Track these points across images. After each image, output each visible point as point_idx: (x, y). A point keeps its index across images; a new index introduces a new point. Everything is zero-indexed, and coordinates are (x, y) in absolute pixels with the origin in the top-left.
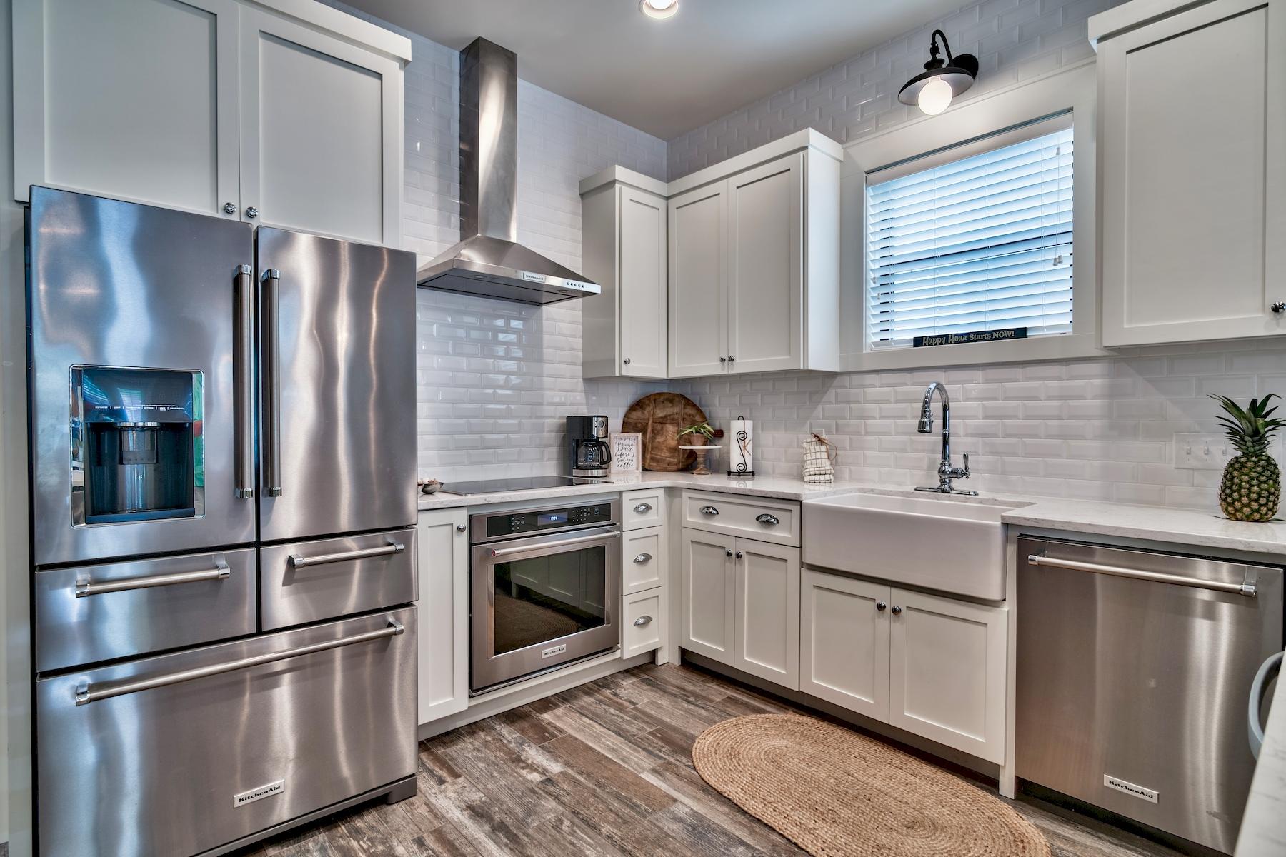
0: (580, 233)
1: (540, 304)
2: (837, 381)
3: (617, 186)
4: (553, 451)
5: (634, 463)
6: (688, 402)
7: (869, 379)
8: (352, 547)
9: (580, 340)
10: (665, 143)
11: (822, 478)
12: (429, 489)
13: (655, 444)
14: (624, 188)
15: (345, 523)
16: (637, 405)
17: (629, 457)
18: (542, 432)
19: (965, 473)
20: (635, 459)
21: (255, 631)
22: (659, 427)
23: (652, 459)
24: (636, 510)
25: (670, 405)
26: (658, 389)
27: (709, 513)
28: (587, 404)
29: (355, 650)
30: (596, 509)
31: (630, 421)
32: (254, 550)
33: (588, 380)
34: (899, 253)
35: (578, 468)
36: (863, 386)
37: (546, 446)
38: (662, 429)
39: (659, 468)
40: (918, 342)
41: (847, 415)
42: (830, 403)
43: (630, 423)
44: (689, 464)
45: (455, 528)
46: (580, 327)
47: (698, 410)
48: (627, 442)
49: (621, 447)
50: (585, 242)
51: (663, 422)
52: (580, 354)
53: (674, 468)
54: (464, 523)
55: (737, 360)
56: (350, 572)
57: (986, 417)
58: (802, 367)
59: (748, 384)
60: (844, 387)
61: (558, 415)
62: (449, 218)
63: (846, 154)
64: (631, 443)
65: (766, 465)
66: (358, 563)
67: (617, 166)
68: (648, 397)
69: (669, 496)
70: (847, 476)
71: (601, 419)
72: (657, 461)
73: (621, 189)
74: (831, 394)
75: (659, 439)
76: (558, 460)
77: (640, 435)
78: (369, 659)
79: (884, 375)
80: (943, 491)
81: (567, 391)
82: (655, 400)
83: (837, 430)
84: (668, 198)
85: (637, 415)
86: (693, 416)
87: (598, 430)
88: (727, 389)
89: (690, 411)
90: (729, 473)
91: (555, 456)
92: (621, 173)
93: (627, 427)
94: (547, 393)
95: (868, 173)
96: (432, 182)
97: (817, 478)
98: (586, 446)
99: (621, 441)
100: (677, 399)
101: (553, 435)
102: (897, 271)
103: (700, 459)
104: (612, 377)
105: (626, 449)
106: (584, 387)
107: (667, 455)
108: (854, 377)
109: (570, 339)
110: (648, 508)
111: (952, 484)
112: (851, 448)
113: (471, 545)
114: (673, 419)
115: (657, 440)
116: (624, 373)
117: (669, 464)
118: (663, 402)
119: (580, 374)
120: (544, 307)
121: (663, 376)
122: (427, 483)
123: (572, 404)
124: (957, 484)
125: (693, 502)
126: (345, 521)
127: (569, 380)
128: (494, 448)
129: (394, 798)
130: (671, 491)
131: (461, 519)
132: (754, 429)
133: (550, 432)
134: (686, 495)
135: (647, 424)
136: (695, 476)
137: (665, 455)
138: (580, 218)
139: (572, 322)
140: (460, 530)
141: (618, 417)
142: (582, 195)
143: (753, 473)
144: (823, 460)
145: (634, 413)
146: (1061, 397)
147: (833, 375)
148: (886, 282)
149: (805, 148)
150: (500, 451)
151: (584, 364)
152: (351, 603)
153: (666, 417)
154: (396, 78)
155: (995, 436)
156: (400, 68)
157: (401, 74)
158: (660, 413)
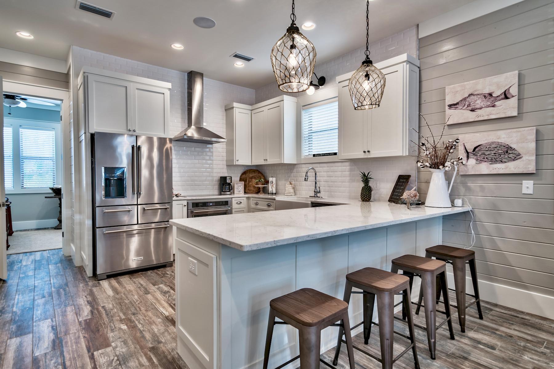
0: (225, 121)
1: (212, 144)
2: (296, 166)
3: (234, 108)
4: (217, 187)
5: (242, 190)
6: (259, 172)
7: (303, 166)
8: (158, 206)
9: (225, 154)
10: (254, 90)
11: (290, 194)
12: (177, 195)
13: (249, 185)
14: (236, 109)
15: (156, 201)
16: (244, 173)
17: (240, 189)
18: (213, 181)
19: (319, 192)
20: (242, 189)
21: (137, 223)
22: (250, 180)
23: (248, 190)
24: (237, 203)
25: (254, 173)
26: (250, 168)
27: (257, 204)
28: (228, 173)
29: (158, 230)
30: (224, 202)
31: (242, 178)
32: (136, 206)
33: (227, 166)
34: (314, 129)
35: (223, 192)
36: (302, 168)
37: (214, 185)
38: (251, 180)
39: (250, 192)
40: (314, 155)
41: (298, 176)
42: (295, 173)
43: (242, 179)
44: (258, 191)
45: (184, 205)
46: (225, 150)
47: (262, 174)
48: (240, 184)
49: (238, 186)
50: (226, 124)
51: (252, 178)
52: (225, 158)
53: (255, 192)
54: (186, 204)
55: (268, 160)
56: (157, 212)
57: (327, 177)
58: (282, 163)
59: (276, 167)
60: (297, 168)
61: (218, 176)
62: (184, 121)
63: (298, 101)
64: (241, 184)
65: (280, 191)
66: (160, 210)
67: (234, 103)
68: (247, 171)
69: (248, 200)
70: (298, 194)
71: (229, 177)
72: (250, 190)
73: (235, 109)
74: (295, 170)
75: (250, 183)
76: (218, 189)
77: (243, 182)
78: (162, 232)
79: (306, 165)
80: (315, 197)
81: (221, 169)
82: (249, 171)
83: (296, 181)
84: (252, 110)
85: (244, 176)
86: (261, 176)
87: (229, 180)
88: (276, 168)
89: (260, 175)
90: (268, 194)
91: (217, 188)
92: (235, 105)
93: (241, 180)
94: (214, 170)
95: (303, 106)
96: (179, 111)
97: (288, 194)
98: (226, 185)
99: (238, 184)
100: (256, 171)
101: (217, 182)
102: (313, 134)
103: (261, 190)
104: (232, 165)
105: (239, 187)
106: (227, 167)
107: (253, 188)
108: (300, 165)
109: (222, 153)
110: (241, 203)
111: (317, 195)
112: (299, 186)
113: (188, 210)
114: (255, 177)
115: (250, 184)
116: (236, 164)
117: (253, 191)
118: (252, 172)
119: (225, 164)
120: (213, 144)
121: (251, 164)
122: (177, 194)
123: (223, 173)
124: (318, 195)
125: (253, 201)
126: (156, 200)
127: (222, 166)
128: (198, 186)
129: (167, 266)
130: (248, 198)
131: (185, 203)
132: (276, 181)
133: (216, 181)
134: (251, 199)
135: (247, 179)
136: (259, 194)
137: (252, 188)
138: (225, 117)
139: (222, 148)
140: (185, 206)
141: (238, 177)
142: (226, 110)
143: (275, 194)
144: (291, 189)
145: (243, 175)
146: (341, 172)
147: (295, 165)
148: (310, 138)
149: (283, 100)
150: (200, 186)
151: (226, 161)
152: (157, 219)
153: (252, 177)
154: (167, 93)
155: (329, 182)
156: (169, 90)
157: (169, 92)
158: (251, 176)
